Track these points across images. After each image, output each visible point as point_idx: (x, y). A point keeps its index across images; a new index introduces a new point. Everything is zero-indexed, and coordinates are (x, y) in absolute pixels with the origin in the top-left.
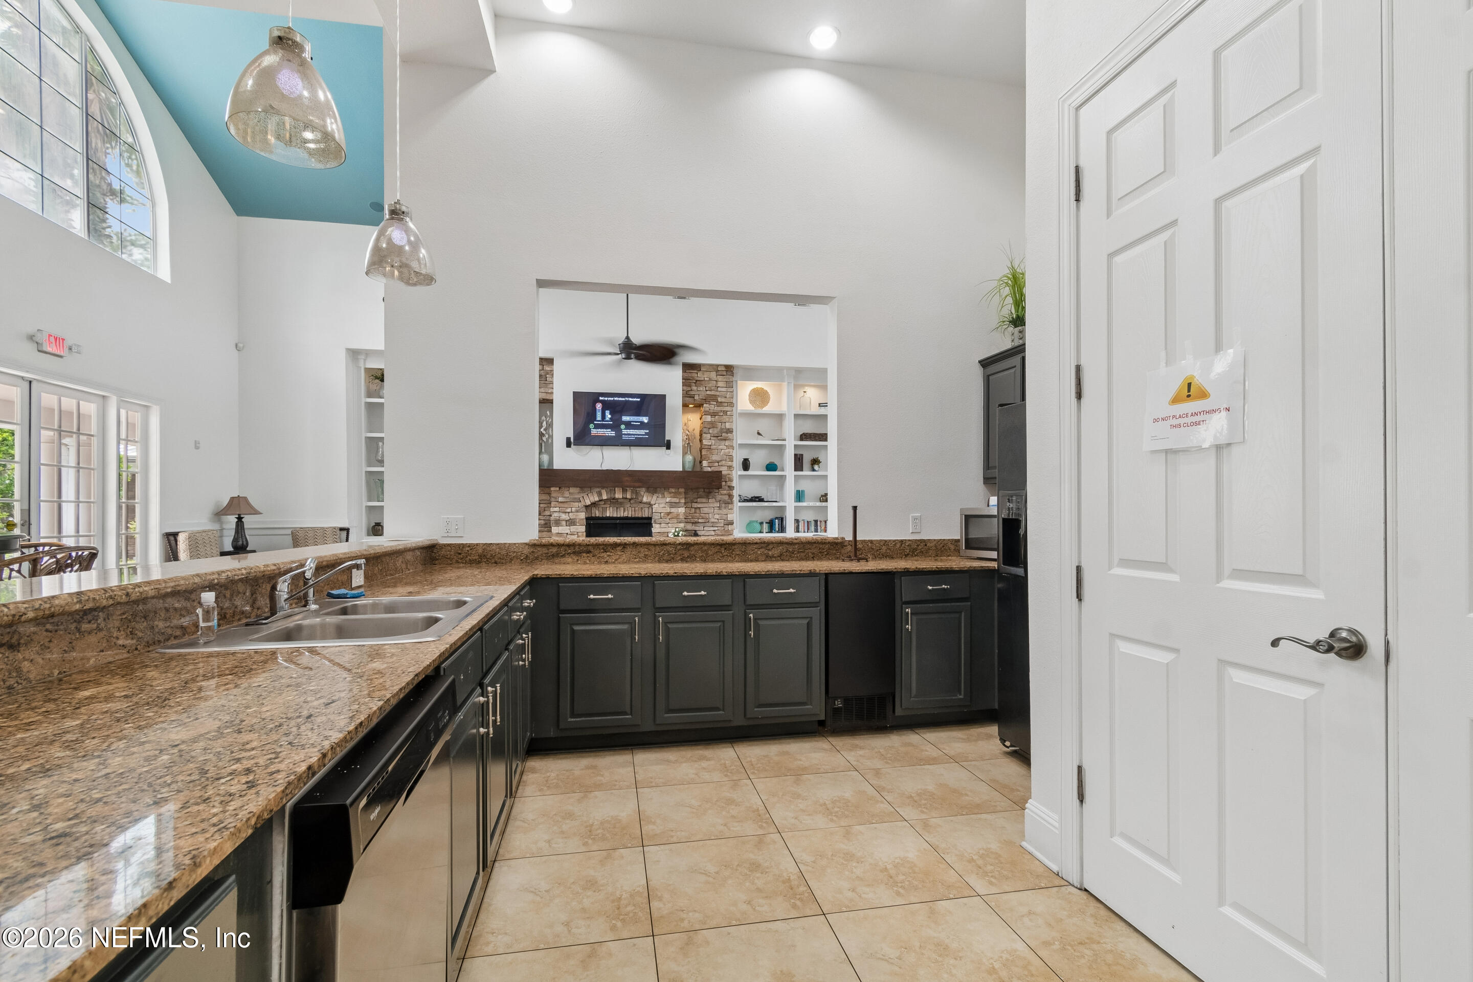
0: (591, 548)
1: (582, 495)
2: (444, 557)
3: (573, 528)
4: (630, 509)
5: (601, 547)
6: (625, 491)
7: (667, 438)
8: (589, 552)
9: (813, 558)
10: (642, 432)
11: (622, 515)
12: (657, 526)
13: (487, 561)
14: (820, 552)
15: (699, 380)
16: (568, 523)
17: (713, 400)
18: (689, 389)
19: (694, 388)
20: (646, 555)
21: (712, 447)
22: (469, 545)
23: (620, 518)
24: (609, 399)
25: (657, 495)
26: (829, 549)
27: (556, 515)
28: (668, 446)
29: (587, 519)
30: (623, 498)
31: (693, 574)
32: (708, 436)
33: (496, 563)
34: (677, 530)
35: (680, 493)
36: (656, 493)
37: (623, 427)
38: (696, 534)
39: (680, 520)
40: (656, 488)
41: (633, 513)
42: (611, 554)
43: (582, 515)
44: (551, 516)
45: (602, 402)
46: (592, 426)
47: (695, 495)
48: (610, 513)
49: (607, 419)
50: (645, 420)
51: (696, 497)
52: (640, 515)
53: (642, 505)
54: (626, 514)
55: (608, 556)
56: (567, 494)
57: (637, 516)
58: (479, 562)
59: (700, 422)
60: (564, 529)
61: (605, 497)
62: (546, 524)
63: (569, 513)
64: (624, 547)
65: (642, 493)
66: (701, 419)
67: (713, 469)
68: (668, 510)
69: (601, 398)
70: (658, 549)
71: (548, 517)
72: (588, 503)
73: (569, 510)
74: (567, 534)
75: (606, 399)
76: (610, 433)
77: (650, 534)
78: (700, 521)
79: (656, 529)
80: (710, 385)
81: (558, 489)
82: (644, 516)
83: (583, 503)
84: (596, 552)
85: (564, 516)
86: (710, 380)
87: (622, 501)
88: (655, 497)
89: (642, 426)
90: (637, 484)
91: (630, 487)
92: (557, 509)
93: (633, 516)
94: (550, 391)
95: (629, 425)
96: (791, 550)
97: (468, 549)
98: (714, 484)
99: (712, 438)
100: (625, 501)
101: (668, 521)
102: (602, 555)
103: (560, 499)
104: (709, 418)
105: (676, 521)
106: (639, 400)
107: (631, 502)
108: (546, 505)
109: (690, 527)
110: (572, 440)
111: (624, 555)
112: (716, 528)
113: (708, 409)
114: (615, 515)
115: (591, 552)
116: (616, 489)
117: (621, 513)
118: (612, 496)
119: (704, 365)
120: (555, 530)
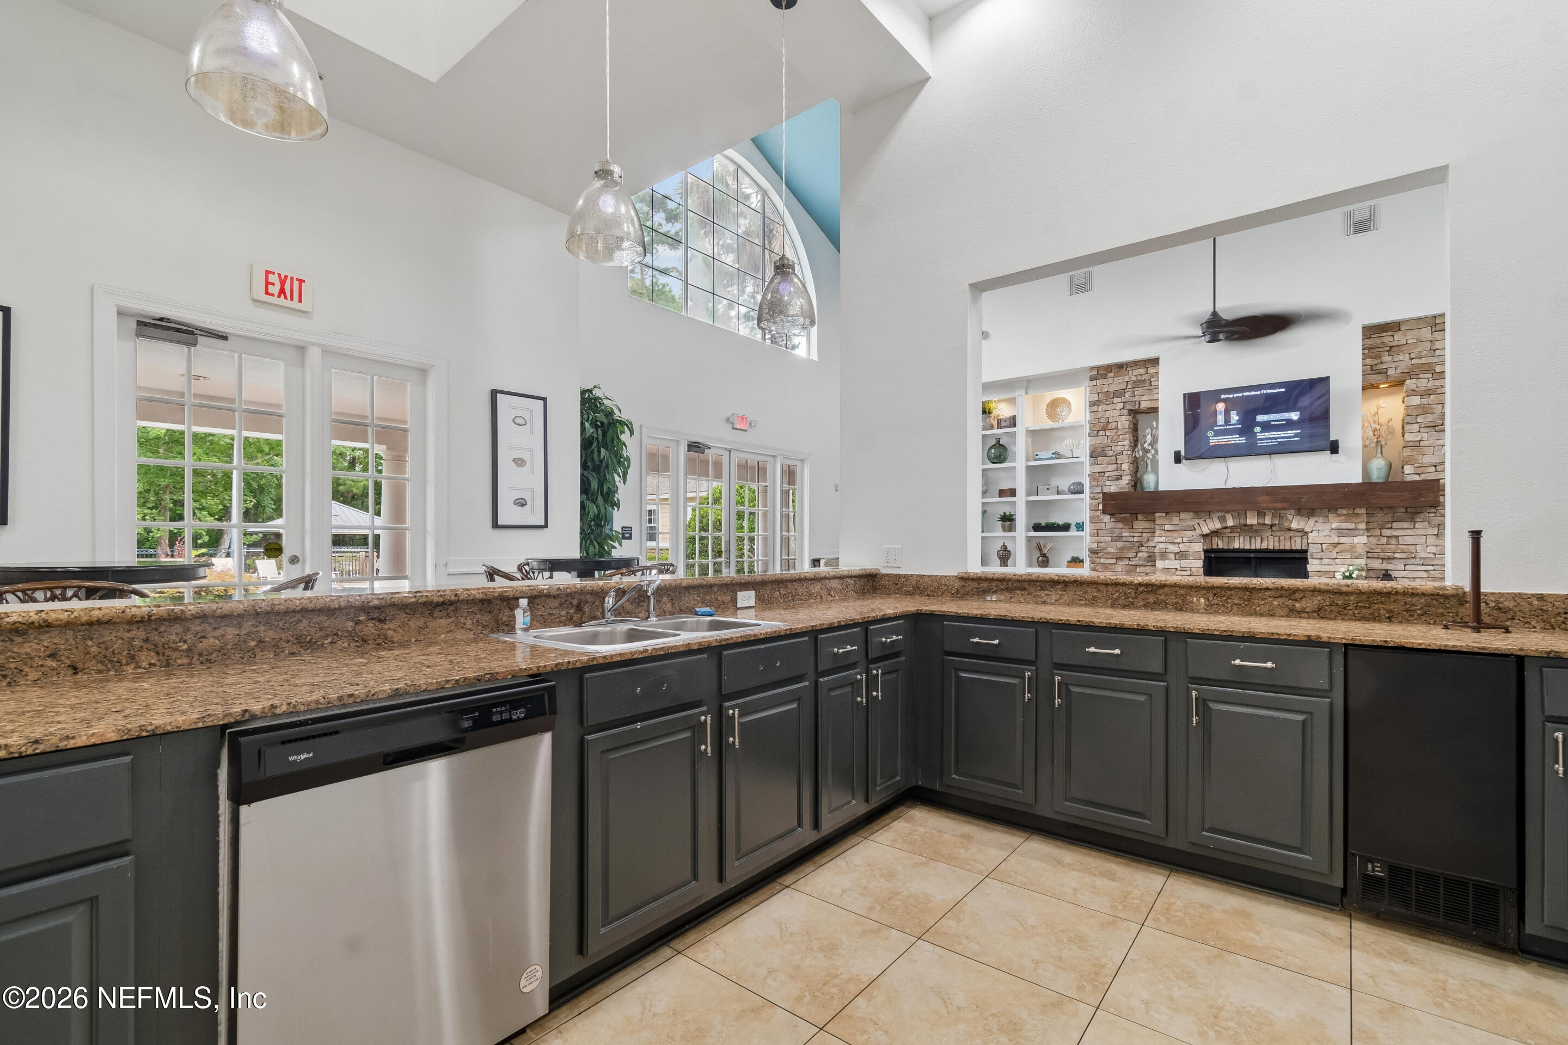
0: (1025, 585)
1: (1197, 521)
2: (884, 586)
3: (1184, 563)
4: (1271, 539)
5: (1038, 584)
6: (1261, 514)
7: (1332, 438)
8: (1024, 589)
9: (1389, 618)
10: (1290, 433)
11: (1258, 547)
12: (1316, 562)
13: (921, 593)
14: (1407, 611)
15: (1395, 346)
16: (1177, 556)
17: (1424, 372)
18: (1378, 361)
19: (1387, 358)
20: (1094, 598)
21: (1422, 444)
22: (905, 576)
23: (1256, 551)
24: (1235, 395)
25: (1316, 519)
26: (1428, 605)
27: (1162, 546)
28: (1334, 448)
29: (1206, 551)
30: (1259, 524)
31: (1104, 625)
32: (1416, 427)
33: (928, 595)
34: (1351, 568)
35: (1358, 515)
36: (1313, 516)
37: (1257, 429)
38: (1387, 576)
39: (1356, 554)
40: (1313, 509)
41: (1277, 544)
42: (1050, 593)
43: (1199, 547)
44: (1155, 547)
45: (1224, 401)
46: (1210, 433)
47: (1389, 517)
48: (1240, 543)
49: (1233, 422)
50: (1295, 416)
51: (1391, 520)
52: (1288, 547)
53: (1291, 534)
54: (1264, 546)
55: (1047, 595)
56: (1176, 520)
57: (1282, 547)
58: (913, 594)
59: (1403, 406)
60: (1172, 563)
61: (1230, 523)
62: (1150, 557)
63: (1179, 543)
64: (1066, 586)
65: (1290, 517)
66: (1403, 402)
67: (1423, 477)
68: (1335, 539)
69: (1223, 396)
70: (1111, 589)
71: (1153, 548)
72: (1206, 531)
73: (1179, 540)
74: (1176, 569)
75: (1231, 396)
76: (1236, 439)
77: (1305, 575)
78: (1397, 555)
79: (1312, 566)
80: (1419, 350)
81: (1164, 514)
82: (1294, 548)
83: (1198, 532)
84: (1032, 590)
85: (1174, 548)
86: (1419, 341)
87: (1258, 527)
88: (1312, 522)
89: (1289, 424)
90: (1279, 505)
91: (1270, 509)
92: (1163, 539)
93: (1277, 548)
94: (1155, 398)
95: (1267, 426)
96: (1340, 603)
97: (904, 580)
98: (1423, 499)
99: (1422, 430)
100: (1263, 528)
101: (1334, 555)
102: (1038, 594)
103: (1167, 527)
104: (1416, 400)
105: (1349, 556)
106: (1283, 390)
107: (1274, 529)
108: (1150, 535)
109: (1377, 564)
110: (1183, 453)
111: (1066, 595)
112: (1431, 568)
113: (1414, 387)
114: (1247, 547)
115: (1025, 589)
116: (1248, 513)
117: (1257, 544)
118: (1242, 522)
119: (1406, 321)
120: (1160, 564)
